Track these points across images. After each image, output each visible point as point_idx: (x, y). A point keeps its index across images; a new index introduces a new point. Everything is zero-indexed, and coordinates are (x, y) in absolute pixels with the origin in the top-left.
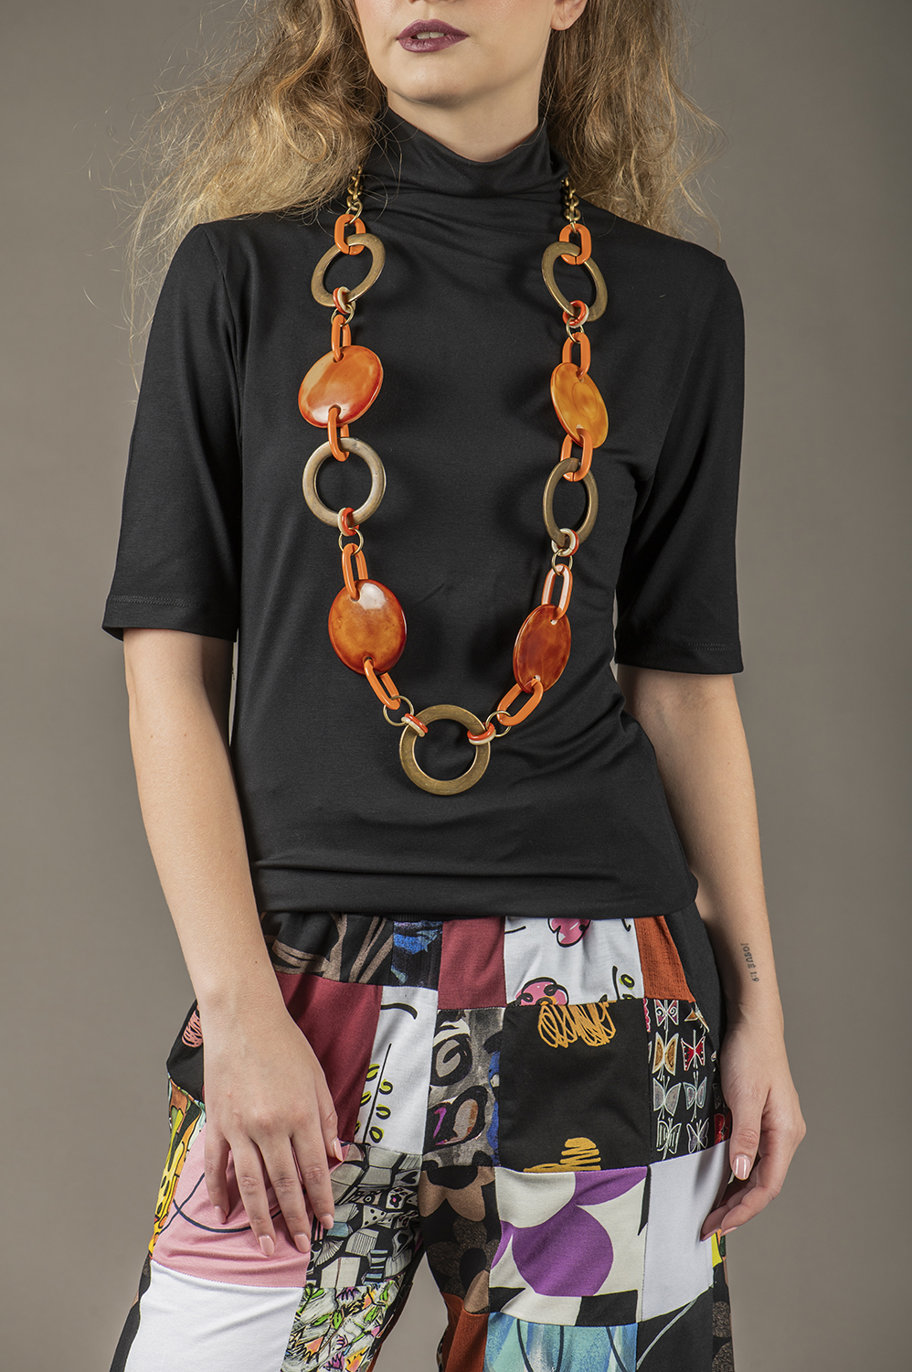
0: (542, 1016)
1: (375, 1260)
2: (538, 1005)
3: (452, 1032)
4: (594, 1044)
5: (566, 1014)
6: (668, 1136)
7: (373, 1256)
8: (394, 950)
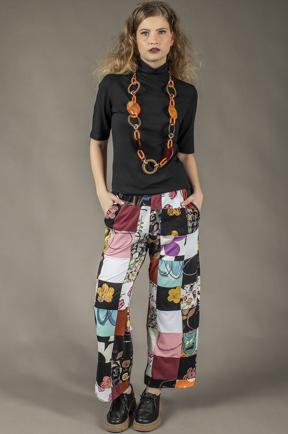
0: (168, 211)
1: (141, 253)
2: (167, 209)
3: (153, 213)
4: (177, 215)
5: (172, 210)
6: (190, 230)
7: (141, 252)
8: (144, 200)
